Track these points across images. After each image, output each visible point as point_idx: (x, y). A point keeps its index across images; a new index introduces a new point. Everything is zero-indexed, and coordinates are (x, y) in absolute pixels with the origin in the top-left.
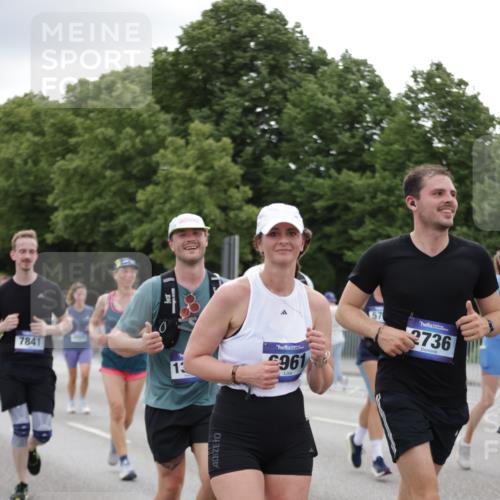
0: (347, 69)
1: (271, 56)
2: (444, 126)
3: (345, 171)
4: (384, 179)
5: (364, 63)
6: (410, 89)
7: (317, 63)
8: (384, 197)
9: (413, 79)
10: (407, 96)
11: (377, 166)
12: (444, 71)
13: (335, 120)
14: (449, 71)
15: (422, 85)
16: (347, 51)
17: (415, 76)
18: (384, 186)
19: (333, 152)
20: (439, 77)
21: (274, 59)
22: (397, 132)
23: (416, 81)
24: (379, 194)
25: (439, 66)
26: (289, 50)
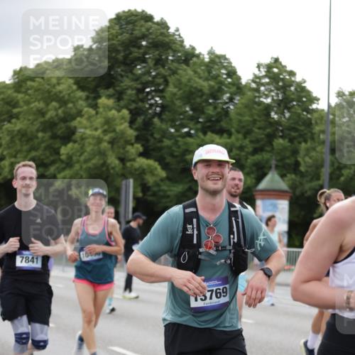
0: (212, 61)
1: (157, 52)
2: (279, 103)
3: (209, 134)
4: (237, 139)
5: (224, 57)
6: (256, 77)
7: (189, 57)
8: (238, 152)
9: (257, 69)
10: (253, 81)
11: (233, 130)
12: (281, 63)
13: (204, 97)
14: (283, 64)
15: (264, 73)
16: (212, 48)
17: (259, 66)
18: (238, 144)
19: (201, 120)
20: (277, 68)
21: (159, 55)
22: (246, 106)
23: (259, 70)
24: (234, 150)
25: (277, 60)
26: (170, 48)
